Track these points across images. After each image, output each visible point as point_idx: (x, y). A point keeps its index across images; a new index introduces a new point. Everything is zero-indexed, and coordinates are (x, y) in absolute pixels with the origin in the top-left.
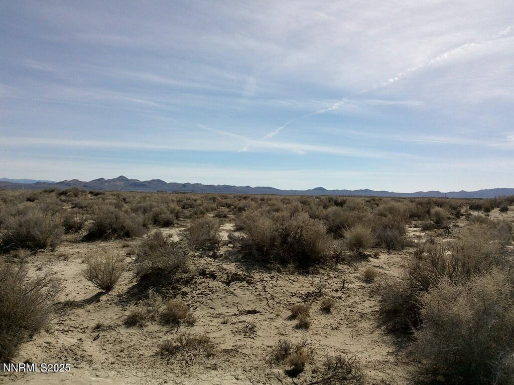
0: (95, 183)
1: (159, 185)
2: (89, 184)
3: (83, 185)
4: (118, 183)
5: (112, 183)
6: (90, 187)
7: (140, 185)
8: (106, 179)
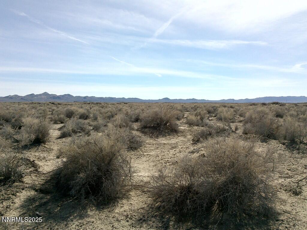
0: (28, 97)
1: (69, 98)
2: (25, 97)
3: (20, 98)
4: (43, 97)
5: (39, 97)
6: (25, 99)
7: (56, 98)
8: (35, 94)
